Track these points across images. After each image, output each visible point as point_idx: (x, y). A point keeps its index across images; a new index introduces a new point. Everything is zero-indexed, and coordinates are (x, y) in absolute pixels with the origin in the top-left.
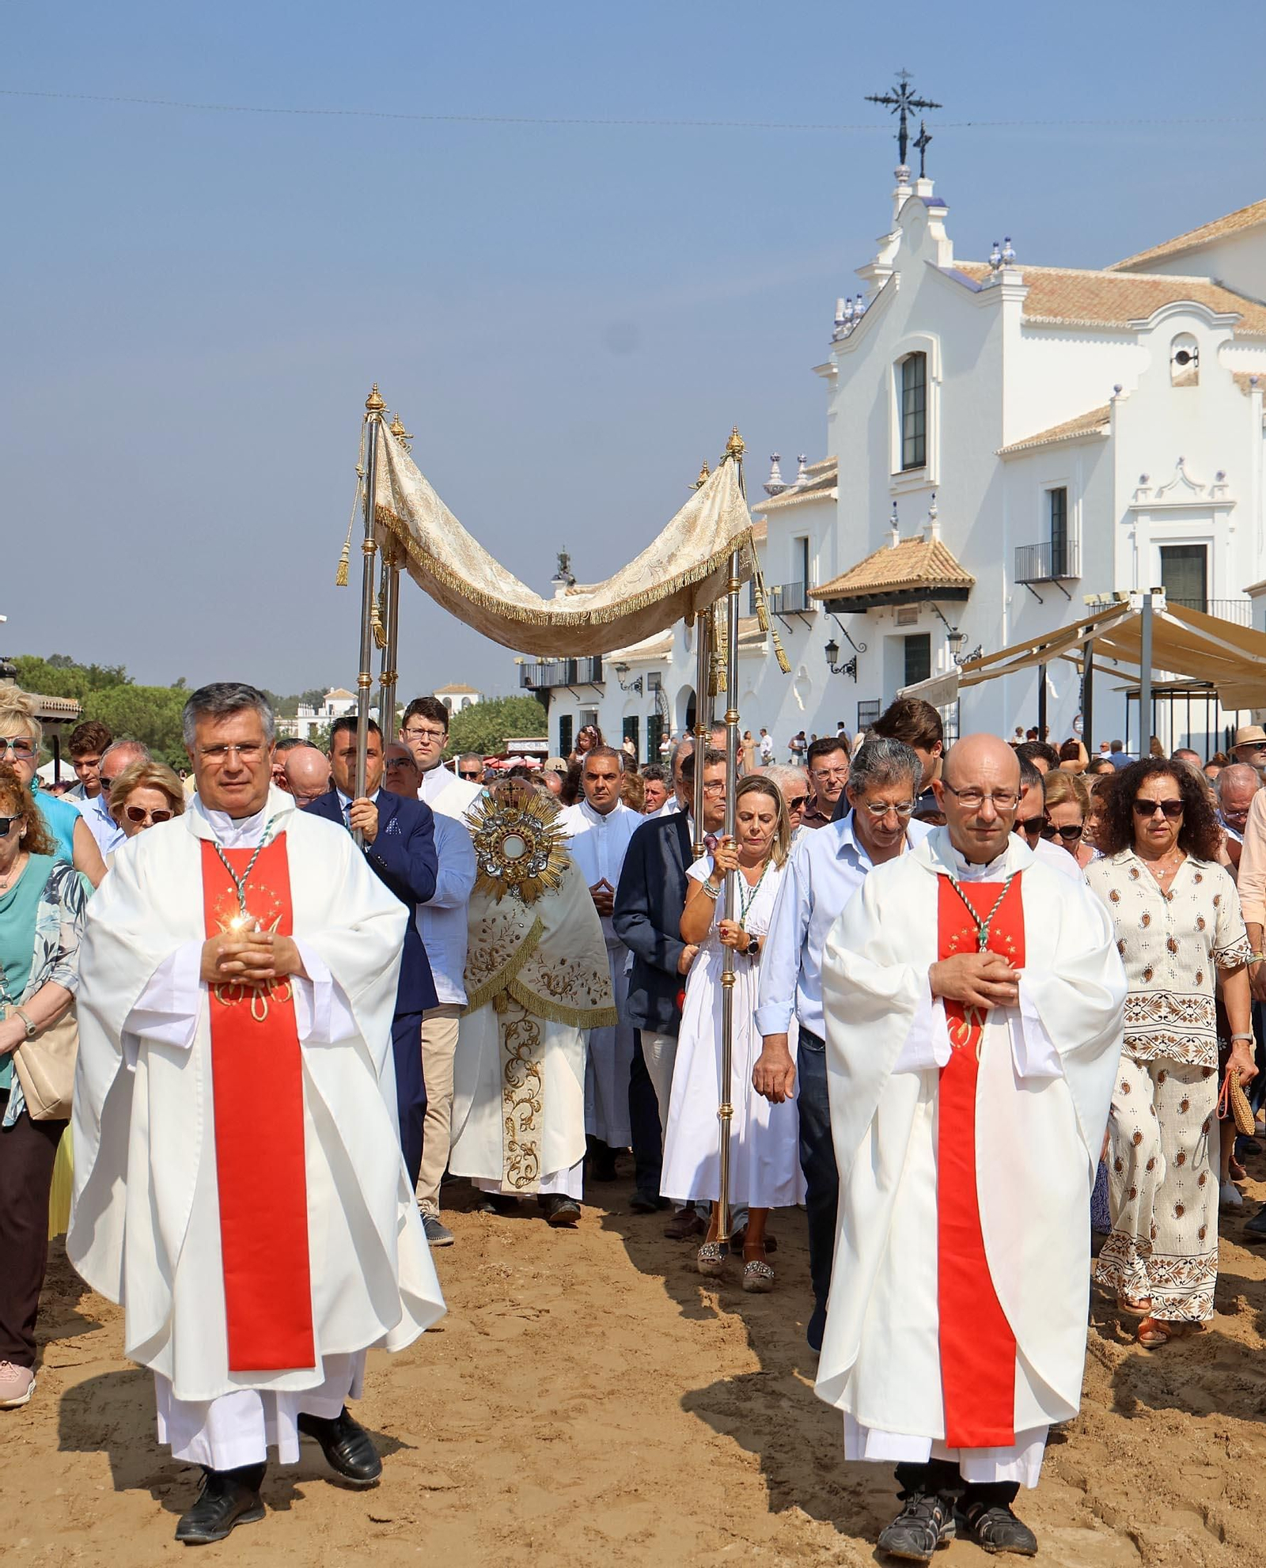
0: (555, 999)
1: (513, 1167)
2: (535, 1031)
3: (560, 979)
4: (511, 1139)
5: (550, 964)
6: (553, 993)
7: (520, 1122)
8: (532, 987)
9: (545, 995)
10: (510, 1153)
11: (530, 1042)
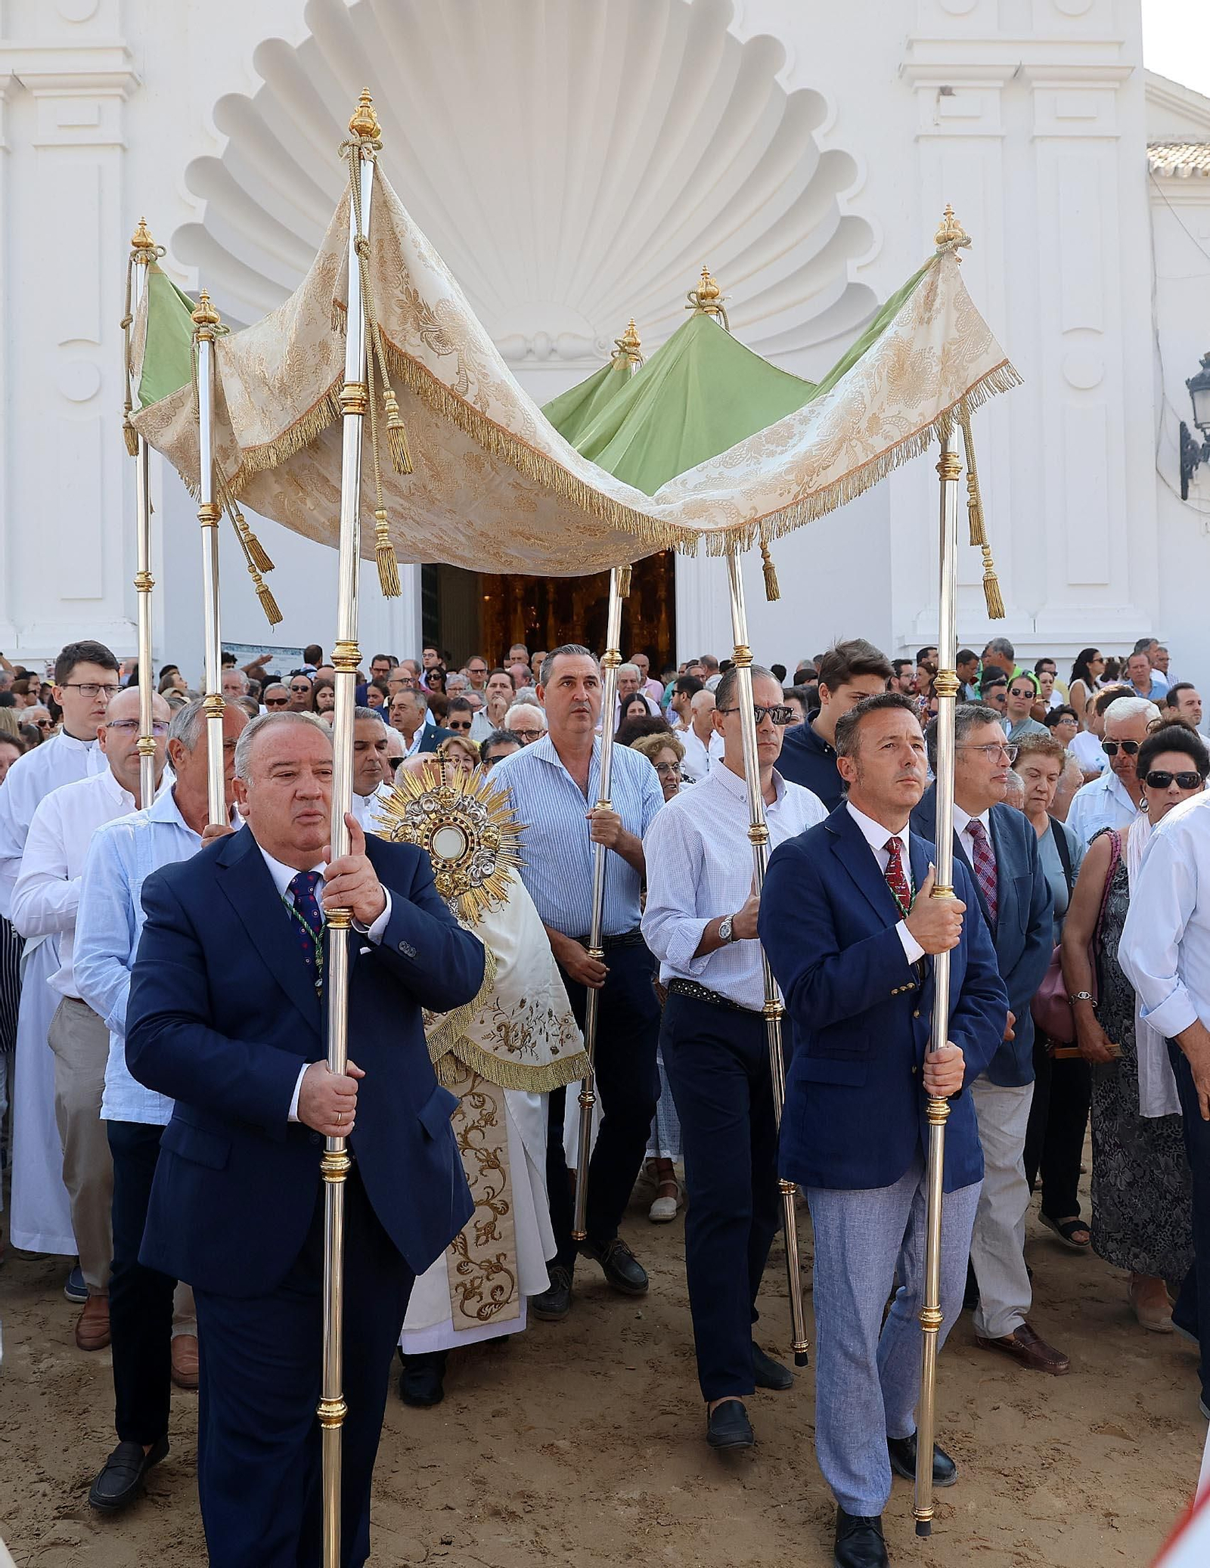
0: (512, 1058)
1: (468, 1294)
2: (489, 1107)
3: (519, 1027)
4: (462, 1259)
5: (506, 1008)
6: (511, 1050)
7: (474, 1233)
8: (486, 1046)
9: (503, 1053)
10: (460, 1278)
11: (483, 1123)
